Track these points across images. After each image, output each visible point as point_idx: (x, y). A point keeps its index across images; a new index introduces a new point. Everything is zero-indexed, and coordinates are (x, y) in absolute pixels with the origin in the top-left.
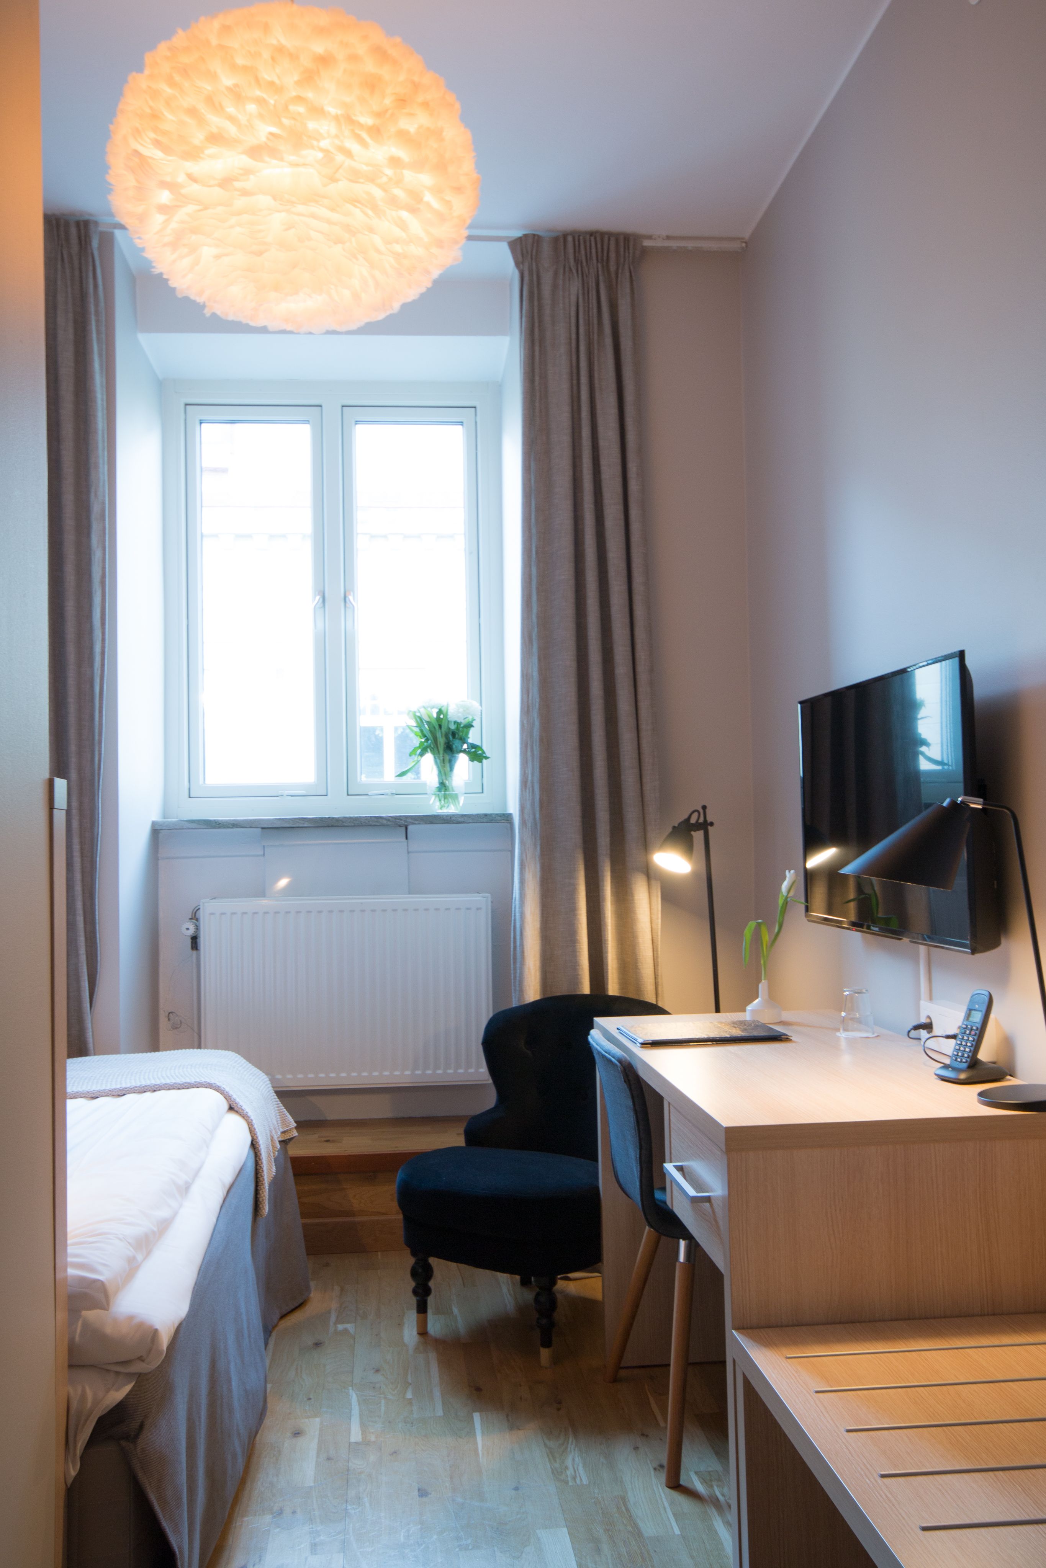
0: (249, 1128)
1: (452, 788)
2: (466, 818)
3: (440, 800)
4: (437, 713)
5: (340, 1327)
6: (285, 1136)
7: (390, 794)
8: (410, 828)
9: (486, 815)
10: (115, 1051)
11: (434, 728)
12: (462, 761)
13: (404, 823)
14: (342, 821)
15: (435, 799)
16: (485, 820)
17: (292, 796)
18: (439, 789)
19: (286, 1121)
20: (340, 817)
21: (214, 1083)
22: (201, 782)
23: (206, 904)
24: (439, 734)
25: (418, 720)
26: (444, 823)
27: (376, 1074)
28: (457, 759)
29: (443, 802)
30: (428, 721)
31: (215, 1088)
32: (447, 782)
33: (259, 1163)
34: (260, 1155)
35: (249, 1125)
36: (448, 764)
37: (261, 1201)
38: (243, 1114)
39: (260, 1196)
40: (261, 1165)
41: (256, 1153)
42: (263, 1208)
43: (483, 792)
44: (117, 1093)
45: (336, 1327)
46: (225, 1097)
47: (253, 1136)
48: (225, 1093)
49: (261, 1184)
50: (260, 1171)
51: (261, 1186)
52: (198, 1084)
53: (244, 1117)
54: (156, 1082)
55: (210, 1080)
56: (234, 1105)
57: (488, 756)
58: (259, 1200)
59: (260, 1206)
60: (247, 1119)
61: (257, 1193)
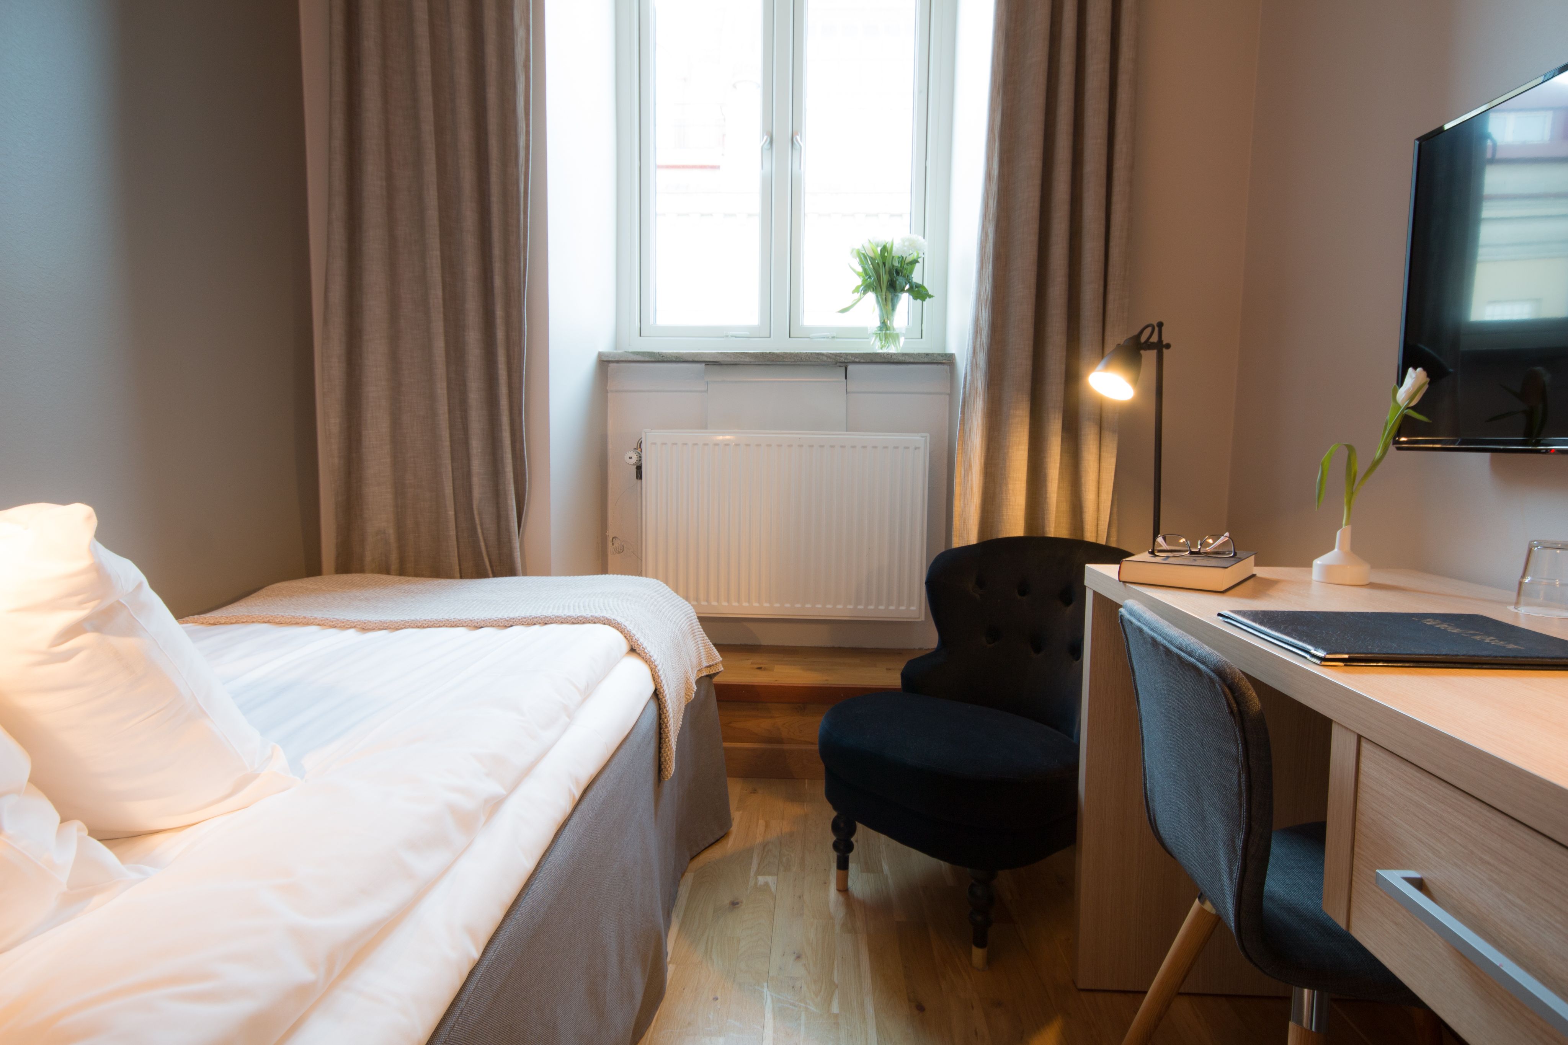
0: (653, 675)
1: (893, 327)
2: (907, 357)
3: (881, 340)
4: (881, 250)
5: (761, 880)
6: (711, 671)
7: (830, 337)
8: (851, 368)
9: (927, 355)
10: (545, 572)
11: (878, 265)
12: (905, 299)
13: (844, 362)
14: (782, 356)
15: (876, 339)
16: (927, 360)
17: (736, 337)
18: (881, 329)
19: (712, 655)
20: (781, 353)
21: (614, 619)
22: (652, 322)
23: (648, 434)
24: (882, 271)
25: (862, 257)
26: (885, 362)
27: (808, 606)
28: (900, 299)
29: (884, 342)
30: (872, 258)
31: (613, 625)
32: (889, 322)
33: (663, 717)
34: (665, 707)
35: (652, 671)
36: (890, 304)
37: (665, 761)
38: (645, 658)
39: (665, 755)
40: (666, 720)
41: (659, 705)
42: (667, 770)
43: (922, 338)
44: (503, 623)
45: (757, 879)
46: (625, 637)
47: (656, 685)
48: (626, 631)
49: (665, 741)
50: (664, 726)
51: (665, 743)
52: (595, 619)
53: (646, 661)
54: (550, 612)
55: (608, 615)
56: (636, 646)
57: (932, 295)
58: (663, 760)
59: (663, 767)
60: (651, 663)
61: (660, 752)
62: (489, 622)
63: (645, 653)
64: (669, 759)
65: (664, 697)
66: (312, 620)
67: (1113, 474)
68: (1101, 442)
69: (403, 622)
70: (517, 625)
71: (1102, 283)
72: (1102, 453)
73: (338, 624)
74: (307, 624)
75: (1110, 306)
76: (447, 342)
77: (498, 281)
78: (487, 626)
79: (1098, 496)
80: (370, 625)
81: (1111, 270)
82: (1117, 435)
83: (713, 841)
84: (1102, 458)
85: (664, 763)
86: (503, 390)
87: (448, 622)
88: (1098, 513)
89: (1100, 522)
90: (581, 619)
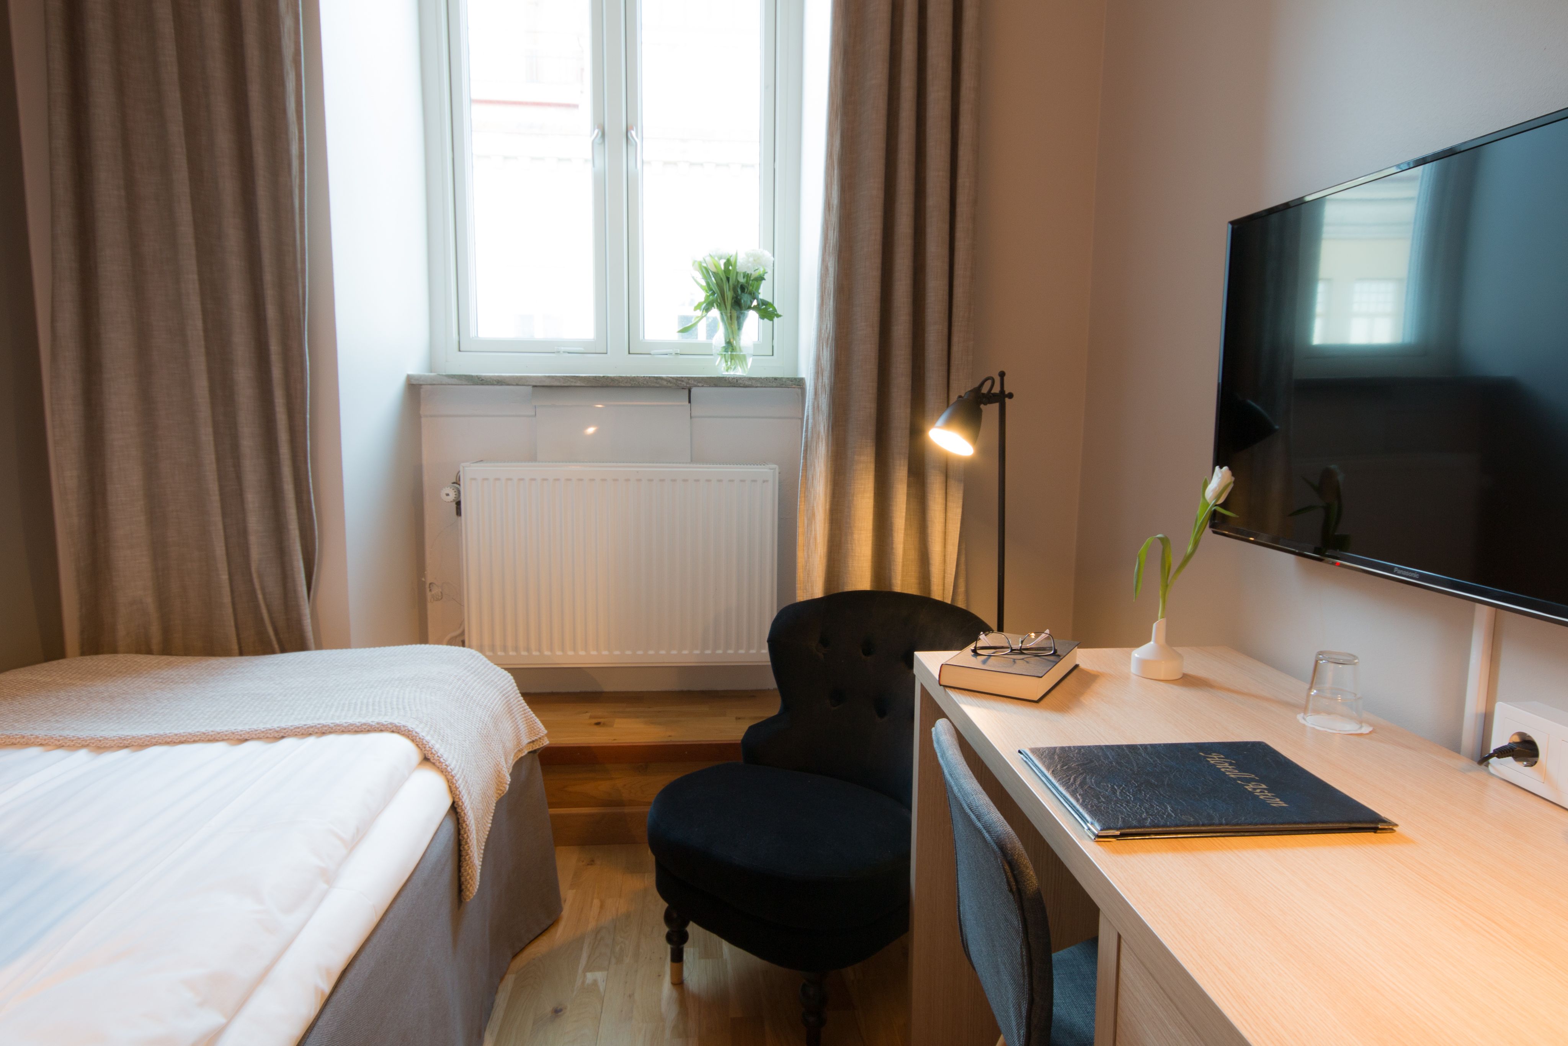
0: (449, 786)
1: (740, 348)
2: (754, 381)
3: (726, 361)
4: (725, 264)
5: (590, 976)
6: (534, 746)
7: (674, 354)
8: (694, 390)
9: (776, 379)
11: (721, 279)
12: (752, 318)
13: (685, 385)
14: (617, 381)
15: (721, 360)
16: (774, 384)
17: (569, 353)
18: (726, 350)
19: (534, 728)
20: (616, 377)
21: (402, 727)
22: (473, 335)
23: (467, 468)
24: (726, 287)
25: (704, 269)
26: (730, 387)
28: (746, 317)
29: (729, 363)
30: (715, 272)
31: (403, 733)
32: (735, 342)
33: (462, 832)
34: (464, 822)
35: (448, 781)
36: (736, 322)
37: (466, 881)
38: (440, 767)
39: (465, 874)
40: (465, 836)
41: (458, 819)
42: (469, 890)
43: (773, 355)
44: (273, 734)
45: (585, 976)
46: (417, 745)
47: (454, 798)
48: (418, 740)
49: (465, 859)
50: (463, 843)
51: (466, 861)
52: (382, 727)
53: (442, 772)
54: (327, 720)
55: (398, 721)
56: (430, 755)
57: (780, 314)
58: (463, 879)
59: (463, 887)
60: (447, 773)
61: (459, 871)
62: (256, 735)
63: (440, 762)
64: (470, 878)
65: (462, 810)
66: (33, 740)
67: (959, 525)
68: (948, 491)
69: (148, 738)
70: (289, 736)
71: (946, 324)
72: (948, 503)
73: (66, 743)
74: (26, 744)
75: (955, 348)
76: (211, 380)
77: (271, 312)
78: (252, 739)
79: (945, 547)
80: (107, 743)
81: (954, 310)
82: (962, 485)
83: (540, 932)
84: (948, 510)
85: (465, 883)
86: (283, 436)
87: (204, 736)
88: (945, 564)
89: (946, 575)
90: (365, 727)
